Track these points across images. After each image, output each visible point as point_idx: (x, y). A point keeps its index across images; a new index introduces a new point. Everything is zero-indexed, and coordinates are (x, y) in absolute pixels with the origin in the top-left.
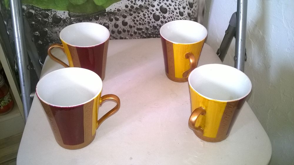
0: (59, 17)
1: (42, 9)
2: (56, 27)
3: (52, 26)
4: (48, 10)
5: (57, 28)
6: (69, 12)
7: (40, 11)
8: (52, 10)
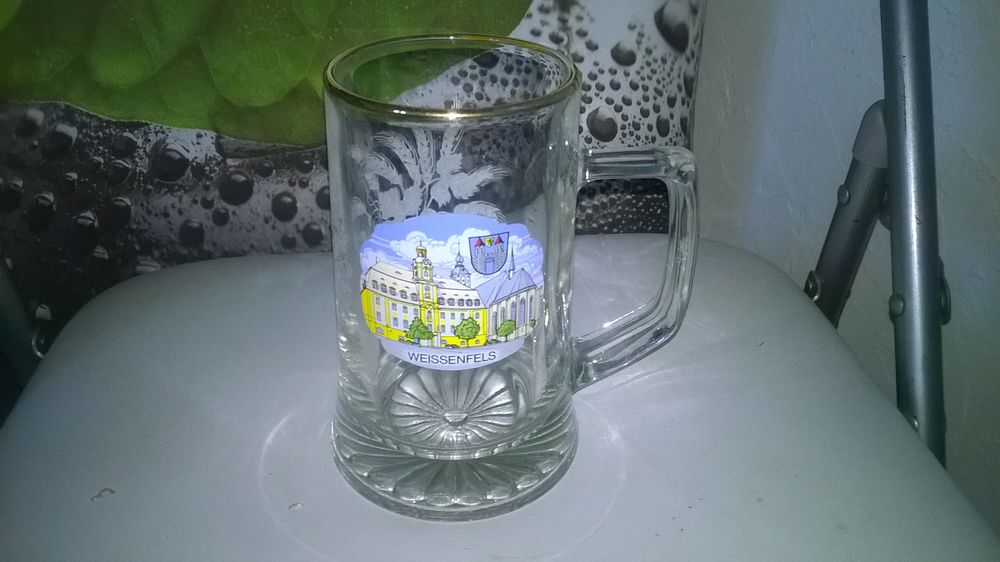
0: (178, 156)
1: (107, 122)
2: (165, 193)
3: (150, 187)
4: (134, 126)
5: (169, 195)
6: (219, 137)
7: (100, 128)
8: (148, 125)
